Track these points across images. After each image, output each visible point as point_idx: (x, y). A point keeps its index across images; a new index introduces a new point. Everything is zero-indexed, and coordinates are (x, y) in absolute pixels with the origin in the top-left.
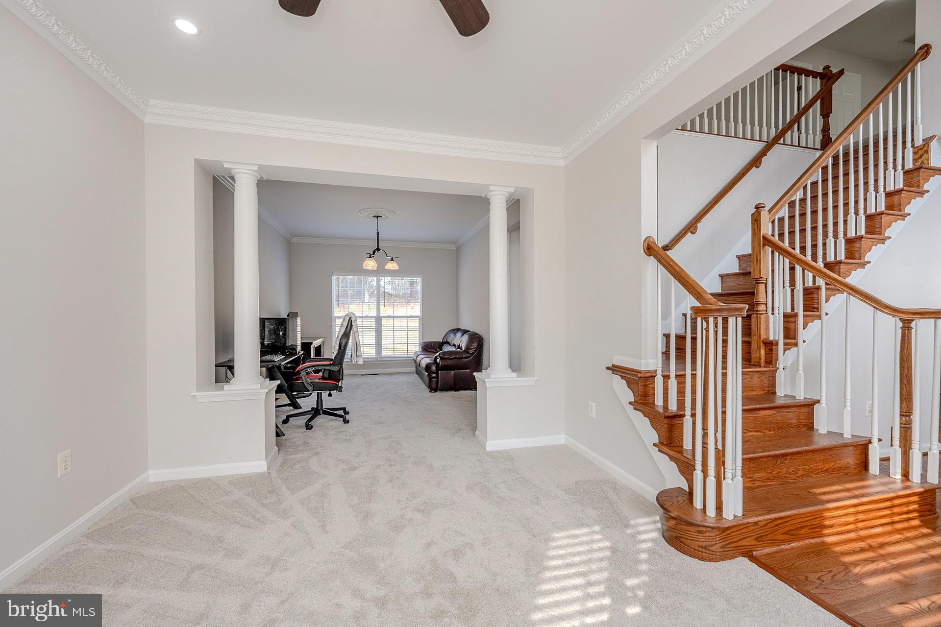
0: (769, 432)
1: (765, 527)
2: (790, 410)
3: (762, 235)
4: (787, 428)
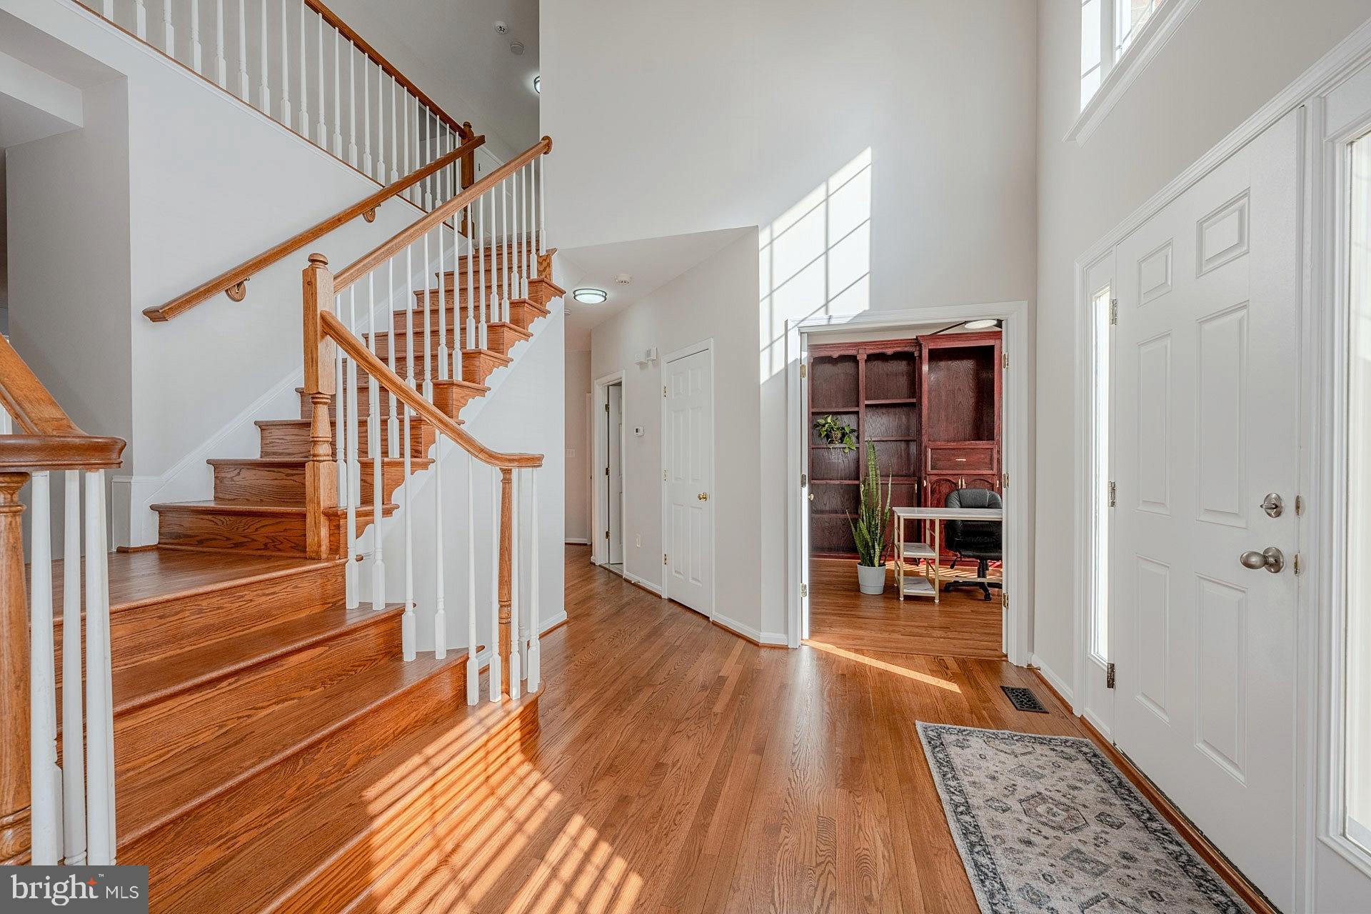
0: (312, 693)
2: (356, 636)
3: (319, 312)
4: (351, 671)
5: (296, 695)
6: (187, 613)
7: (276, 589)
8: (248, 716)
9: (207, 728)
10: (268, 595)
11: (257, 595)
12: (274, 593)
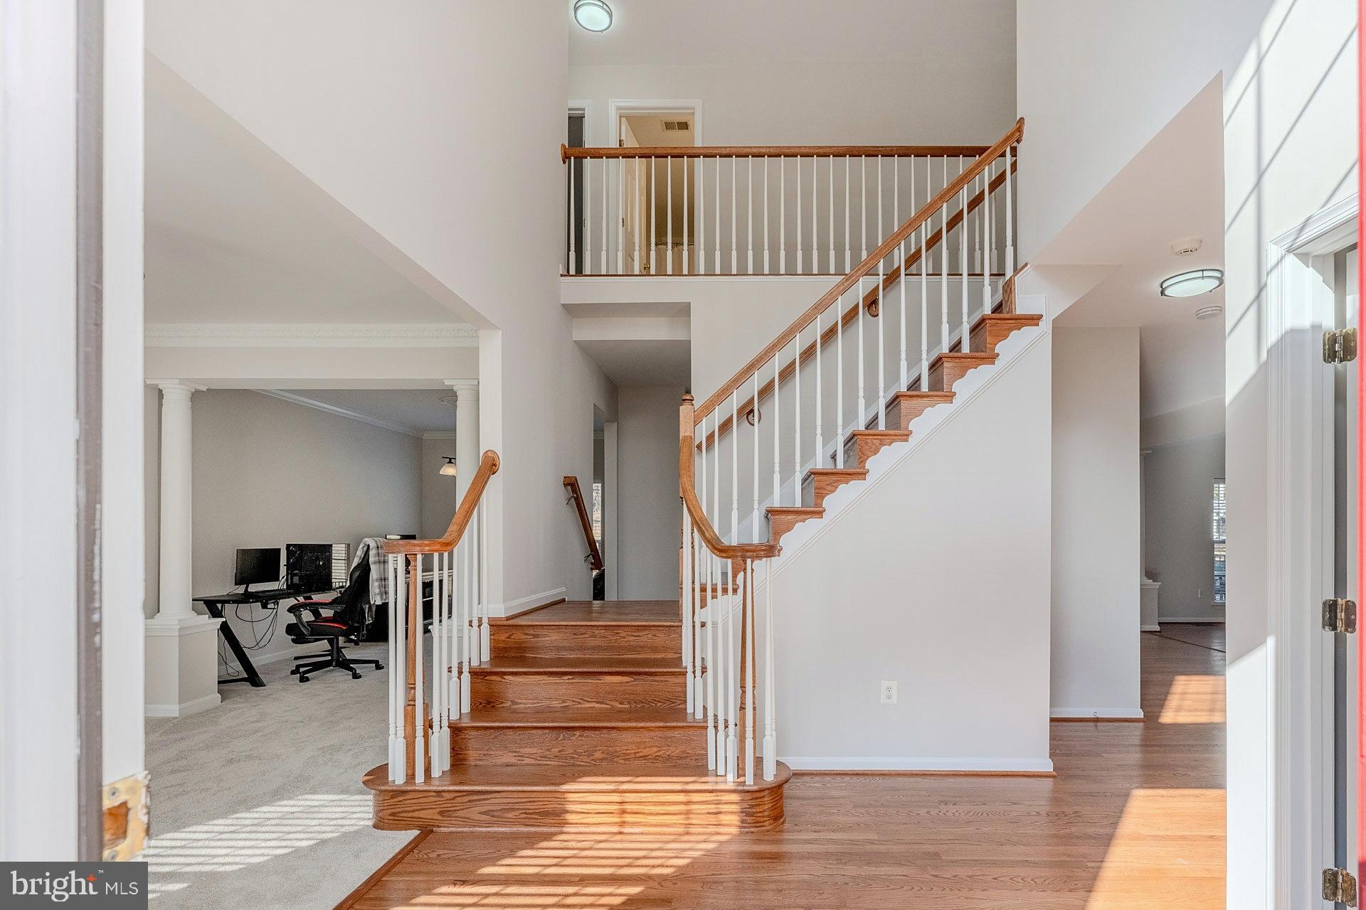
0: (621, 706)
1: (452, 801)
2: (657, 678)
4: (652, 703)
5: (609, 702)
6: (587, 636)
7: (640, 634)
8: (579, 703)
9: (557, 699)
10: (634, 636)
11: (628, 635)
12: (639, 636)
